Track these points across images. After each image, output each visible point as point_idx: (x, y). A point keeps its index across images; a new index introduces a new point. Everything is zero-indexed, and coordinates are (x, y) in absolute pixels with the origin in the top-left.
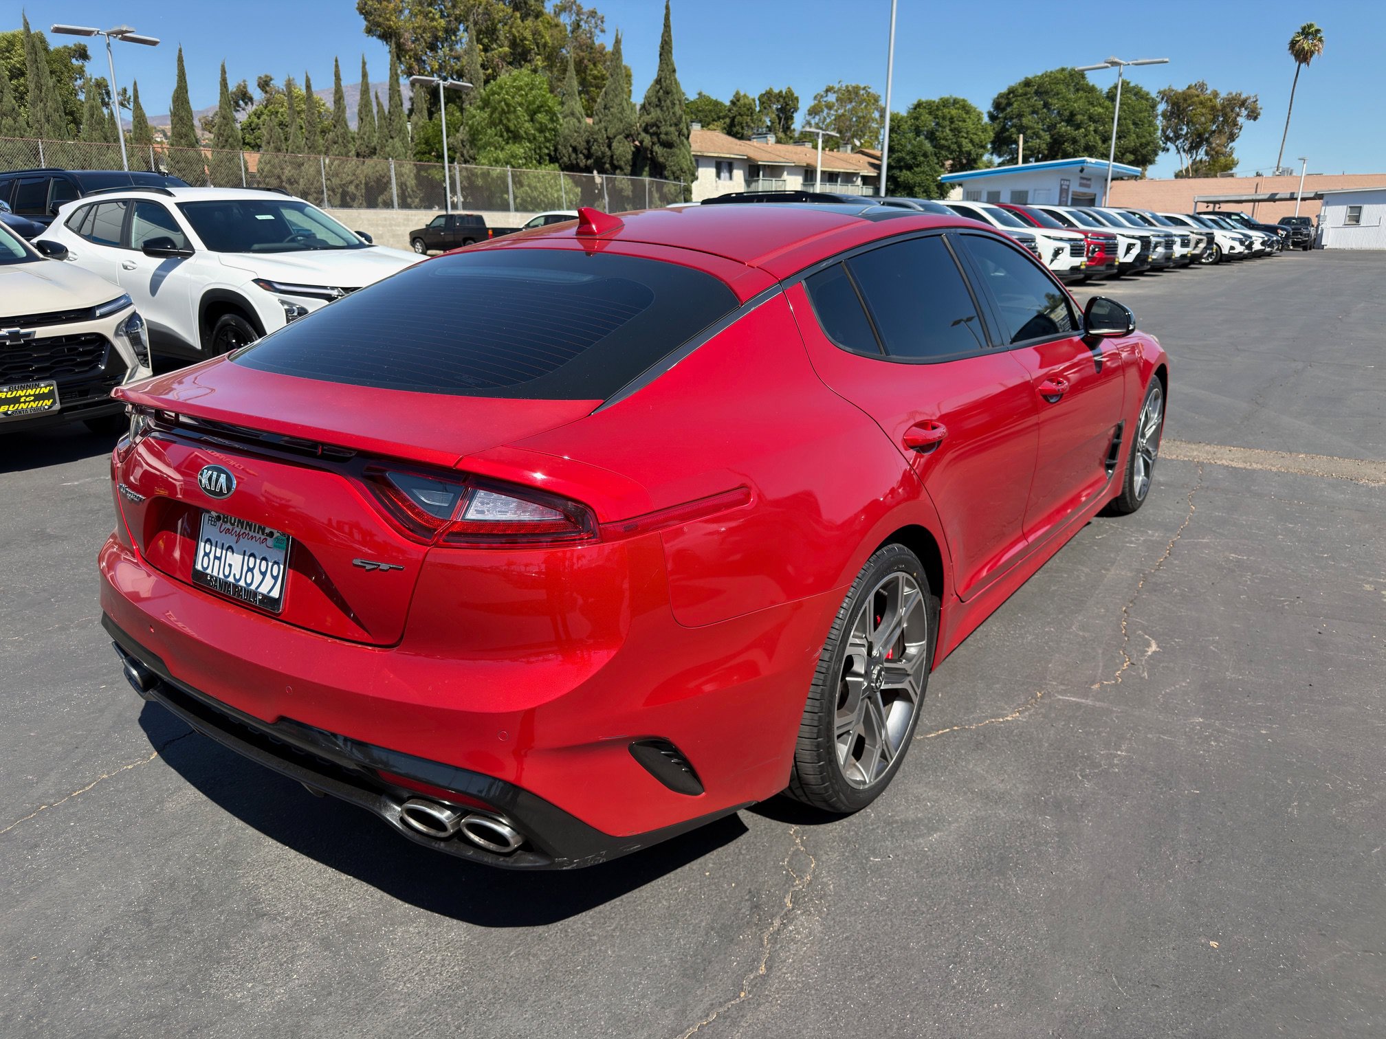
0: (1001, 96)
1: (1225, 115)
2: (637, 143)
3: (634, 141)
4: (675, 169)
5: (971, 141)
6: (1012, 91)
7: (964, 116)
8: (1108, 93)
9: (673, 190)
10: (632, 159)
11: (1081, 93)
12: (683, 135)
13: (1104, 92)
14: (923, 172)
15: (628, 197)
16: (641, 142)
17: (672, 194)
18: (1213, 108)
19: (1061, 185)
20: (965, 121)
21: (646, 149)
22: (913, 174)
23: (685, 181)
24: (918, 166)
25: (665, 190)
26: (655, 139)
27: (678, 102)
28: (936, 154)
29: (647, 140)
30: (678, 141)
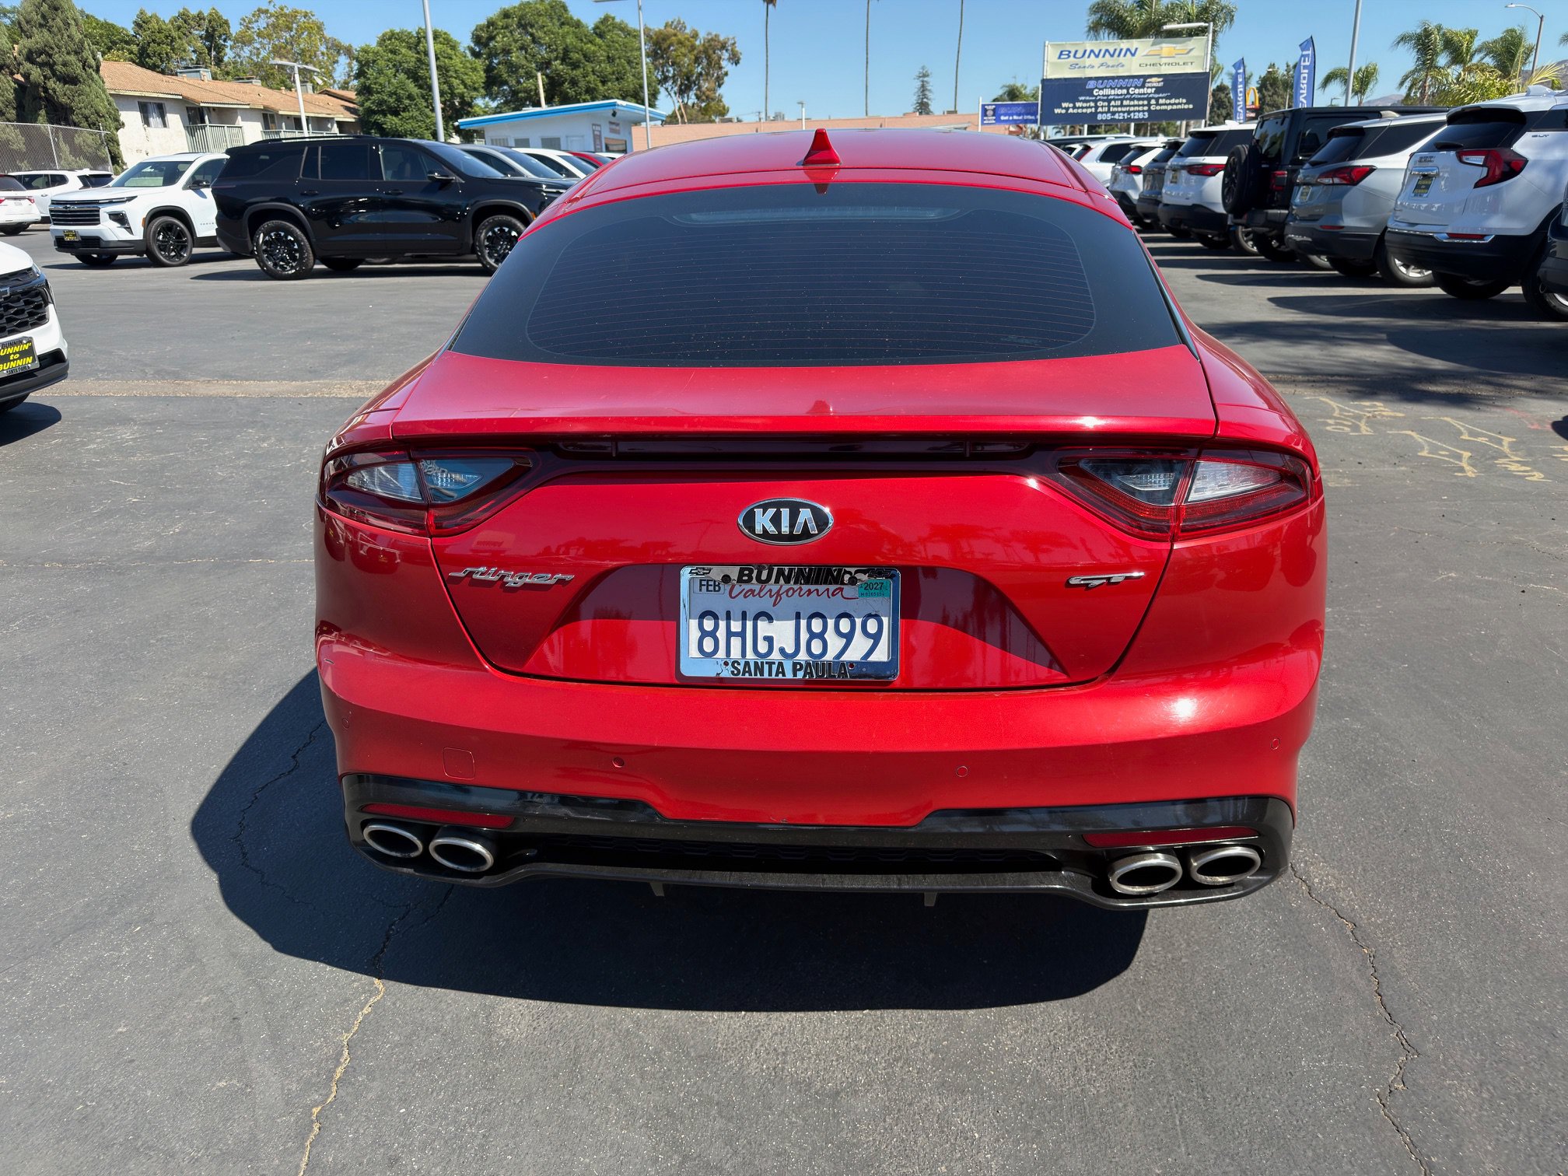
0: (480, 28)
1: (708, 58)
2: (18, 77)
3: (12, 74)
4: (87, 112)
5: (463, 82)
6: (491, 23)
7: (449, 51)
8: (594, 29)
9: (90, 141)
10: (15, 98)
11: (566, 28)
12: (90, 67)
13: (590, 28)
14: (412, 117)
15: (18, 152)
16: (27, 76)
17: (89, 147)
18: (693, 48)
19: (594, 131)
20: (451, 58)
21: (36, 85)
22: (401, 119)
23: (105, 128)
24: (405, 109)
25: (78, 140)
26: (48, 72)
27: (73, 22)
28: (423, 97)
29: (36, 73)
30: (85, 76)
